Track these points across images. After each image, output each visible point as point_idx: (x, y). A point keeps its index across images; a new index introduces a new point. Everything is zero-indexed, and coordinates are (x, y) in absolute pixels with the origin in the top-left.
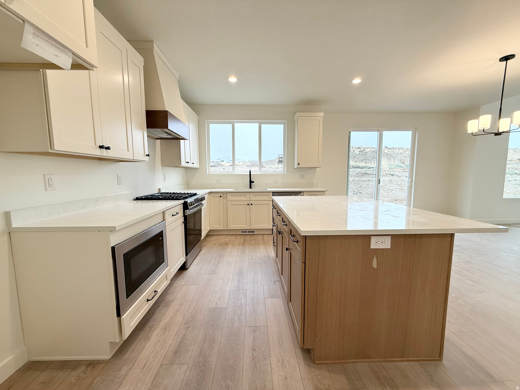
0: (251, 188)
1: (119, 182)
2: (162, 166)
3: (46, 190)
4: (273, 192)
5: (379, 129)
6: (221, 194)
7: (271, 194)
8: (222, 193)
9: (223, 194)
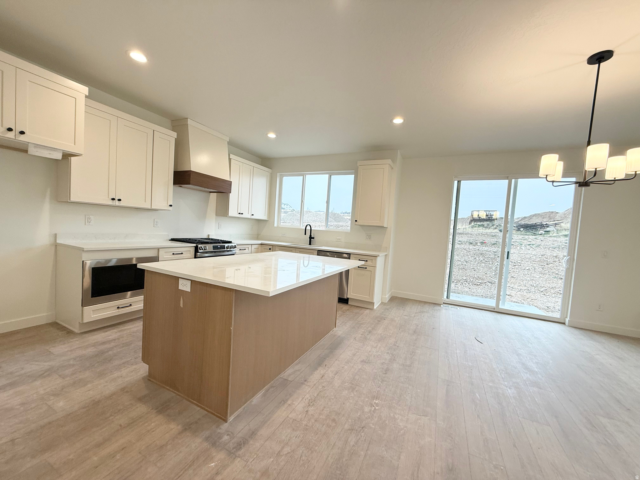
0: (310, 244)
1: (155, 225)
2: (216, 215)
3: (85, 224)
4: (319, 250)
5: (507, 176)
6: (271, 247)
7: (316, 252)
8: (273, 245)
9: (273, 247)
